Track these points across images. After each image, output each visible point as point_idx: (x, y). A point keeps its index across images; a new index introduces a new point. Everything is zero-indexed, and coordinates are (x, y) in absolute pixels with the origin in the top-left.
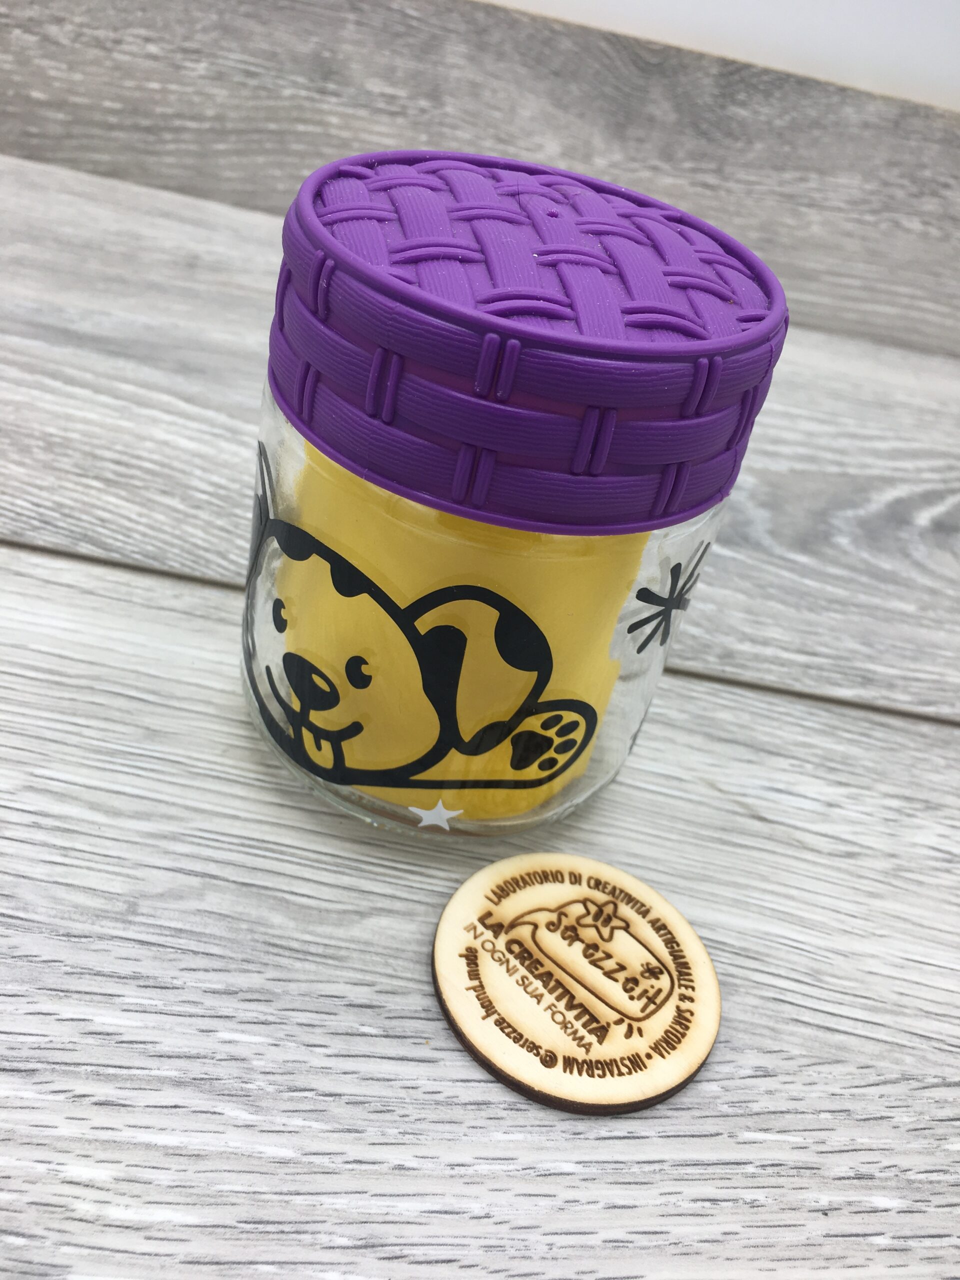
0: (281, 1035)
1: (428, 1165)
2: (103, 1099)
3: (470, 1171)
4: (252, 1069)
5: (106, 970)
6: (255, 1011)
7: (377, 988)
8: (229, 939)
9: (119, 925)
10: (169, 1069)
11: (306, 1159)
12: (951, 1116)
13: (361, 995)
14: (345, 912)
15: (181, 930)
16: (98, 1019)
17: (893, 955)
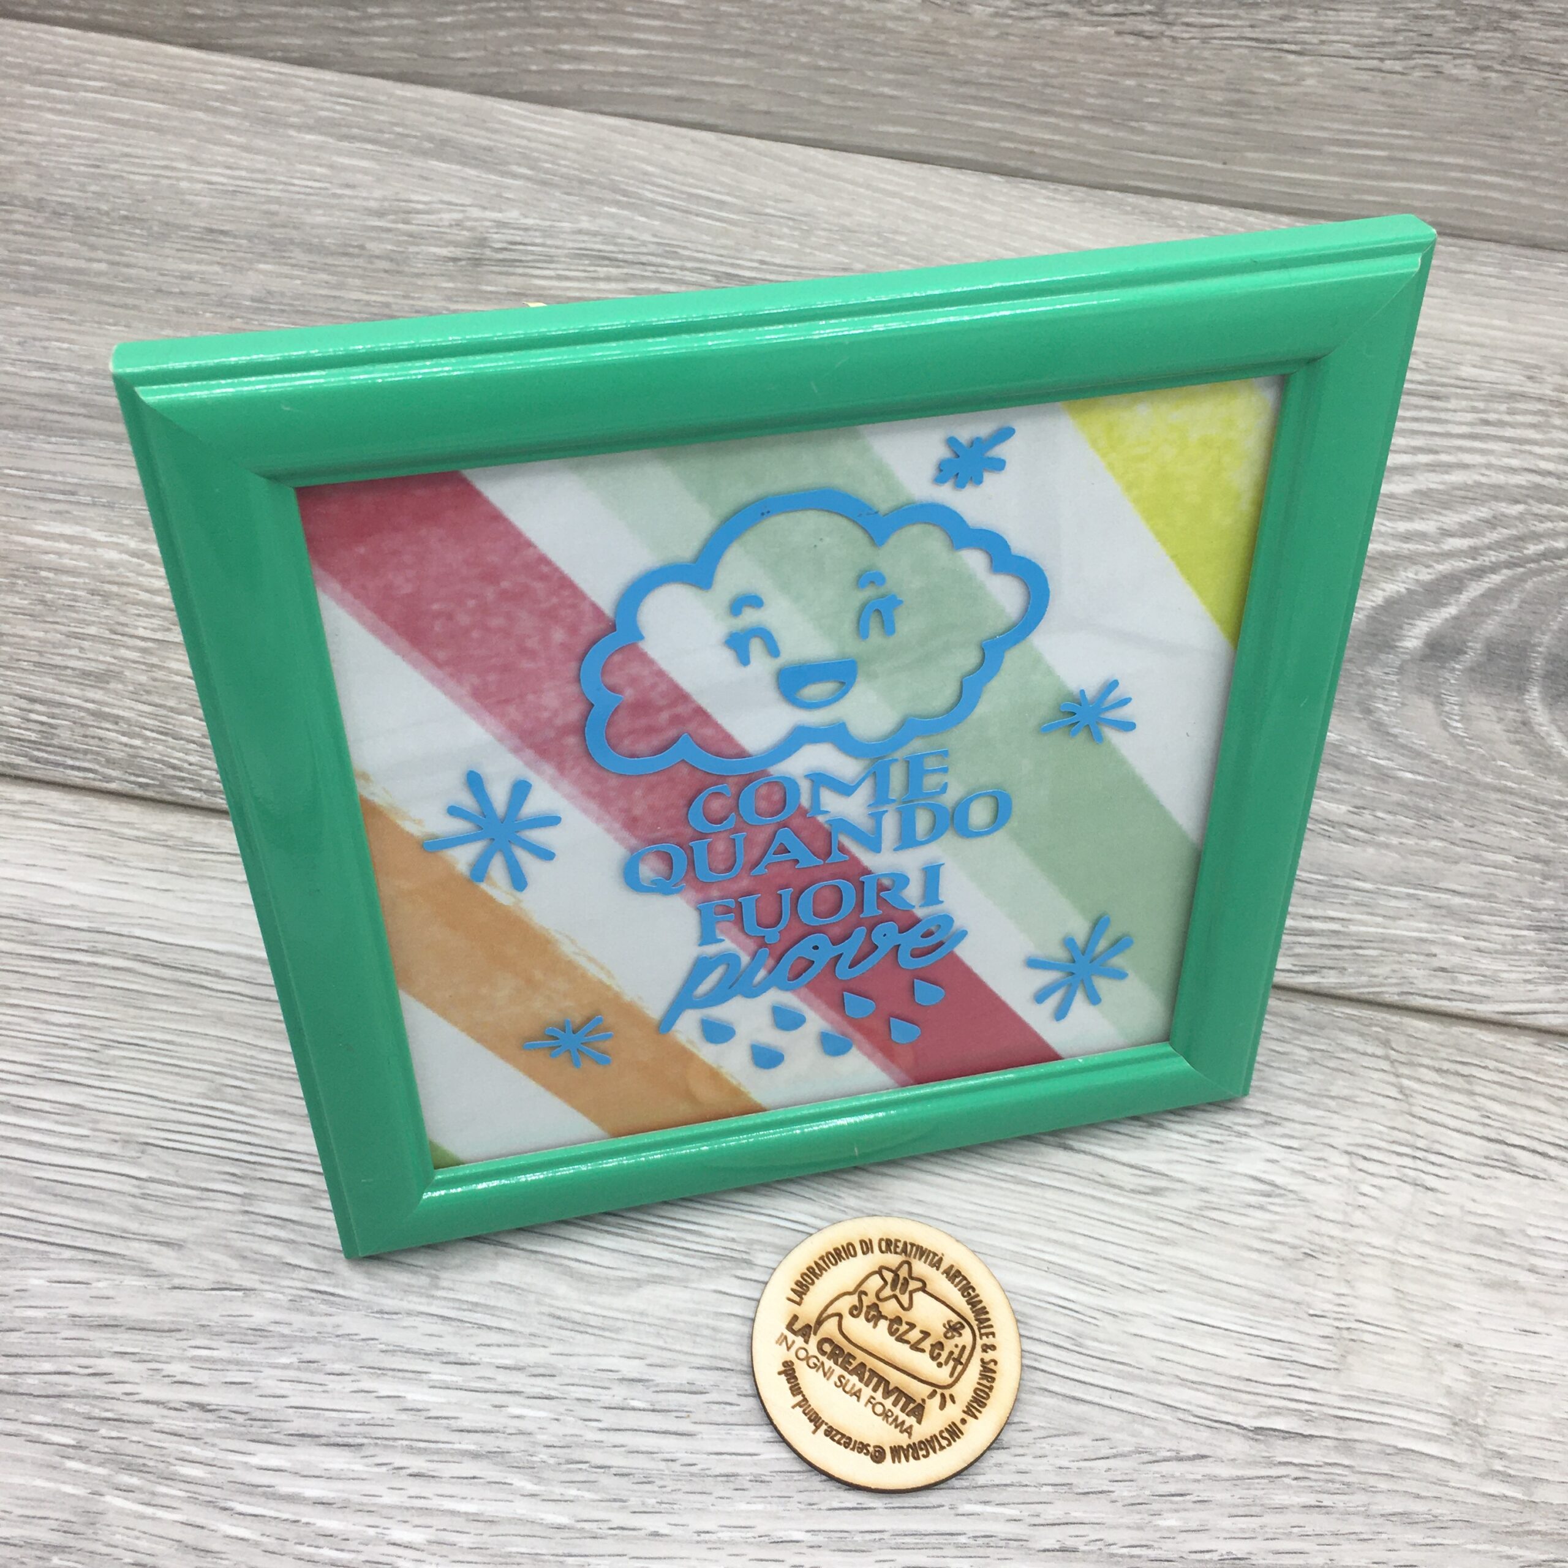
0: (562, 1409)
1: (677, 1532)
2: (415, 1470)
3: (713, 1537)
4: (534, 1444)
5: (415, 1346)
6: (541, 1386)
7: (648, 1361)
8: (519, 1314)
9: (424, 1300)
10: (468, 1443)
11: (580, 1525)
12: (1173, 1491)
13: (632, 1368)
14: (624, 1279)
15: (476, 1304)
16: (410, 1396)
17: (1167, 1315)
